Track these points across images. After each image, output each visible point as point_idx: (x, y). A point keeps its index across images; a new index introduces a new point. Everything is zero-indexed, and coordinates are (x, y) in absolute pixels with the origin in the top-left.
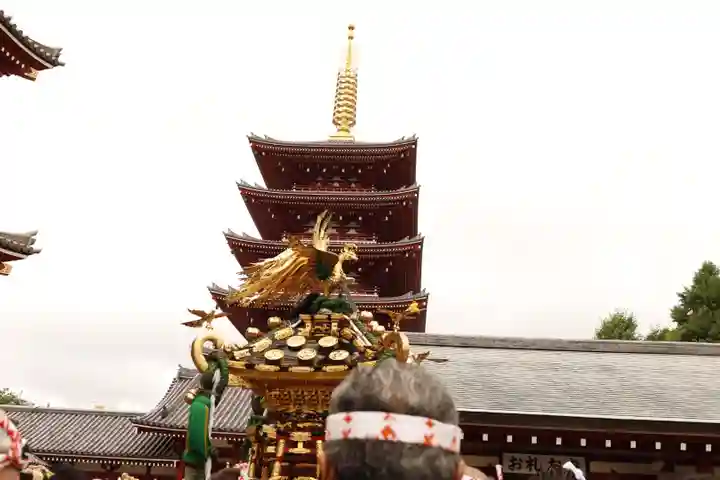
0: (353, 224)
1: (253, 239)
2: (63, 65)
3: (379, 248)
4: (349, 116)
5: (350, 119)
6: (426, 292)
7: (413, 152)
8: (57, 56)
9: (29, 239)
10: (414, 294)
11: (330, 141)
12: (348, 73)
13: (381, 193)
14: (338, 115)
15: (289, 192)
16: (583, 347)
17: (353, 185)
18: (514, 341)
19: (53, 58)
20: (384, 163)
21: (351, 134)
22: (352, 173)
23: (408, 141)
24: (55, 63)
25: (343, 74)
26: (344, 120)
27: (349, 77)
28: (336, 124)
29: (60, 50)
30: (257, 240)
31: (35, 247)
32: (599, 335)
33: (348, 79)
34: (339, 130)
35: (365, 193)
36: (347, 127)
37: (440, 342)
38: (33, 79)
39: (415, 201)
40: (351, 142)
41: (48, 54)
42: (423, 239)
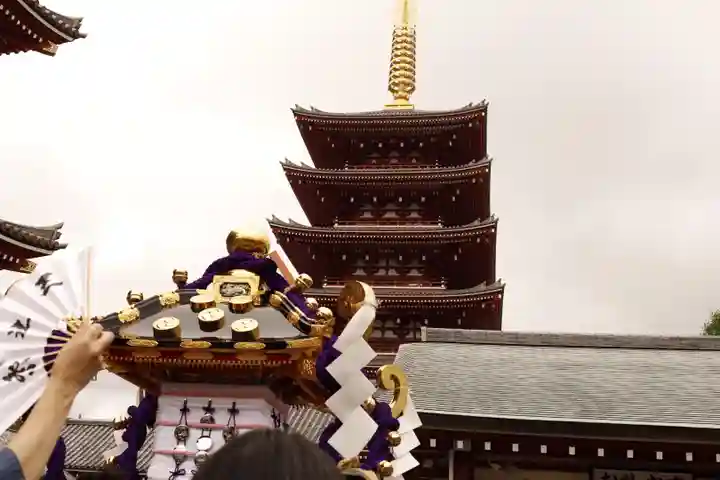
0: (414, 206)
1: (301, 226)
2: (84, 36)
3: (446, 233)
4: (407, 80)
5: (408, 85)
6: (502, 282)
7: (483, 121)
8: (78, 28)
9: (54, 233)
10: (487, 285)
11: (385, 111)
12: (404, 31)
13: (445, 169)
14: (393, 80)
15: (340, 171)
16: (691, 345)
17: (414, 161)
18: (606, 338)
19: (74, 29)
20: (449, 134)
21: (411, 101)
22: (411, 147)
23: (477, 107)
24: (76, 36)
25: (399, 32)
26: (402, 86)
27: (406, 35)
28: (393, 91)
29: (80, 20)
30: (305, 227)
31: (61, 241)
32: (709, 330)
33: (404, 38)
34: (396, 98)
35: (427, 170)
36: (404, 94)
37: (519, 341)
38: (53, 54)
39: (487, 177)
40: (410, 111)
41: (67, 26)
42: (496, 222)
